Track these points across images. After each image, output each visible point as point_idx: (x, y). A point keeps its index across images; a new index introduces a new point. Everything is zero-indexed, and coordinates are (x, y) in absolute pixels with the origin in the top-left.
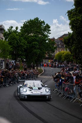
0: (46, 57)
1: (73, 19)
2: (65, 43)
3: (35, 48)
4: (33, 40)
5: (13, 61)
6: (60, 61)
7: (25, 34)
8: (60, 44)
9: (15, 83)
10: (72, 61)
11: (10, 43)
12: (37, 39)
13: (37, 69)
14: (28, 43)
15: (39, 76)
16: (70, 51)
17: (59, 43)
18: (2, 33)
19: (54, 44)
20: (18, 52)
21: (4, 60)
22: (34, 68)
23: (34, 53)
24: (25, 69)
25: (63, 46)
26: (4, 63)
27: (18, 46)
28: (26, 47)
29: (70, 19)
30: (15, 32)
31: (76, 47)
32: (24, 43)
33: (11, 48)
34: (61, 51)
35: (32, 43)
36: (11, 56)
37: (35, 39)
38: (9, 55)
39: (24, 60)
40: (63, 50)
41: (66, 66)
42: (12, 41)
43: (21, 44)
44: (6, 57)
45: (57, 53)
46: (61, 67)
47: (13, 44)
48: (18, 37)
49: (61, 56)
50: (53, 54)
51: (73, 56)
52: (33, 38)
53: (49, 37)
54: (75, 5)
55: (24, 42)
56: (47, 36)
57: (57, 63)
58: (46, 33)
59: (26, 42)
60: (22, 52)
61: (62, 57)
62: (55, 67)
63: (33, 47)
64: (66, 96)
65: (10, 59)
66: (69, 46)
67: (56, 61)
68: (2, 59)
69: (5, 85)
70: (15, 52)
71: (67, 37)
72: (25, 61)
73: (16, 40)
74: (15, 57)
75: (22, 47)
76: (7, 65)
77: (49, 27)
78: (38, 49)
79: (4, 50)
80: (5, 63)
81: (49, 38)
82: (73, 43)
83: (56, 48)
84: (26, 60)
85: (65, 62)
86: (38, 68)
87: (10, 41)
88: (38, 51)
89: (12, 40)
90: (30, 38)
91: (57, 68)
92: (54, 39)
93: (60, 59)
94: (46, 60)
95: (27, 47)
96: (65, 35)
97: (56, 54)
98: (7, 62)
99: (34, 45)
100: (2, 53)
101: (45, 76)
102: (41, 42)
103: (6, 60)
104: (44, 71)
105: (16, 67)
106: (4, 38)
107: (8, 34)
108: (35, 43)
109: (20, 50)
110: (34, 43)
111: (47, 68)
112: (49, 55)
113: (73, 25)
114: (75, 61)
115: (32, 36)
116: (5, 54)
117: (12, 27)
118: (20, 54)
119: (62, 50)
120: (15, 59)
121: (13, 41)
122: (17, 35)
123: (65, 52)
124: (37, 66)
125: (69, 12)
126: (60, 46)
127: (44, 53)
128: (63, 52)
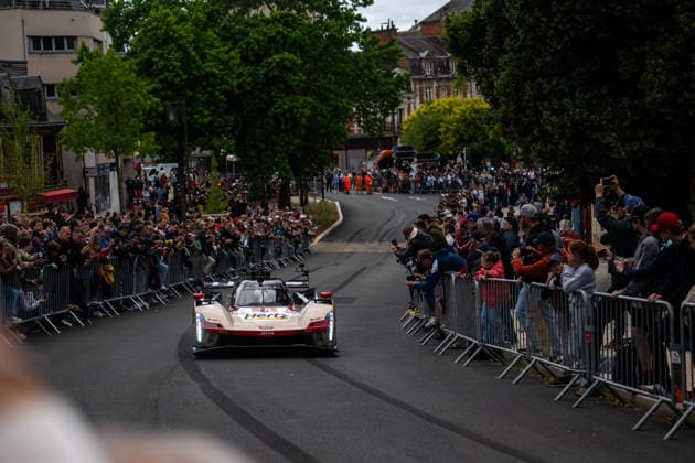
0: (350, 135)
2: (456, 47)
3: (288, 90)
4: (272, 40)
5: (166, 170)
6: (432, 156)
7: (226, 9)
8: (428, 58)
9: (181, 289)
10: (499, 152)
11: (146, 69)
12: (296, 34)
13: (304, 203)
14: (245, 59)
15: (315, 243)
17: (423, 55)
18: (97, 12)
19: (392, 59)
20: (191, 115)
21: (112, 165)
22: (284, 203)
23: (284, 115)
25: (446, 70)
26: (114, 179)
27: (193, 83)
28: (235, 83)
31: (519, 68)
32: (225, 63)
33: (155, 92)
34: (433, 96)
35: (270, 60)
36: (157, 139)
37: (285, 37)
38: (142, 131)
39: (230, 157)
40: (443, 94)
41: (467, 184)
42: (157, 51)
43: (210, 67)
44: (128, 148)
45: (412, 109)
46: (438, 188)
47: (165, 68)
48: (185, 32)
49: (438, 124)
50: (389, 119)
52: (272, 31)
53: (361, 24)
55: (226, 57)
56: (351, 18)
57: (414, 166)
59: (233, 58)
60: (213, 113)
61: (442, 130)
62: (404, 188)
64: (476, 347)
65: (148, 158)
66: (477, 62)
67: (406, 154)
68: (104, 159)
69: (129, 303)
70: (172, 118)
72: (231, 163)
73: (180, 47)
74: (175, 145)
75: (213, 86)
79: (111, 107)
80: (120, 180)
81: (364, 26)
83: (402, 84)
84: (238, 156)
85: (459, 159)
86: (311, 199)
87: (145, 56)
88: (303, 105)
89: (157, 47)
90: (253, 35)
91: (417, 193)
92: (392, 30)
93: (431, 144)
94: (355, 155)
95: (240, 86)
97: (406, 117)
99: (277, 72)
100: (103, 127)
101: (350, 241)
102: (321, 55)
103: (125, 161)
104: (341, 218)
106: (108, 39)
107: (128, 15)
108: (282, 60)
109: (207, 104)
110: (276, 57)
111: (356, 199)
112: (368, 126)
115: (267, 22)
116: (117, 131)
118: (203, 125)
119: (438, 96)
120: (177, 156)
121: (161, 56)
122: (182, 19)
124: (304, 190)
126: (428, 70)
127: (342, 115)
128: (444, 100)
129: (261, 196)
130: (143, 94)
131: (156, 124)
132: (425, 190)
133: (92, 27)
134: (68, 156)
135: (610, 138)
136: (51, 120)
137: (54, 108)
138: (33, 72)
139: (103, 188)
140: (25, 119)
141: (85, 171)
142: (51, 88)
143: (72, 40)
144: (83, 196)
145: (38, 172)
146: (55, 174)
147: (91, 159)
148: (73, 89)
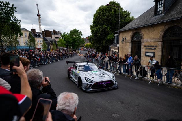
1: (92, 30)
2: (89, 40)
3: (76, 42)
5: (66, 48)
7: (71, 36)
10: (92, 48)
11: (65, 40)
12: (77, 38)
14: (73, 40)
15: (78, 54)
16: (91, 43)
18: (61, 35)
19: (84, 40)
22: (75, 51)
23: (75, 44)
24: (72, 52)
26: (62, 49)
27: (68, 42)
28: (72, 42)
29: (91, 29)
30: (67, 35)
31: (94, 42)
32: (71, 40)
45: (85, 44)
46: (87, 50)
48: (68, 37)
51: (93, 46)
54: (93, 23)
56: (81, 37)
58: (80, 36)
62: (85, 50)
63: (75, 42)
66: (91, 41)
67: (85, 48)
69: (63, 59)
70: (67, 44)
71: (90, 37)
73: (67, 39)
75: (70, 42)
76: (64, 50)
77: (82, 33)
78: (77, 42)
79: (62, 43)
82: (92, 40)
83: (85, 42)
84: (72, 47)
85: (89, 48)
88: (77, 44)
89: (65, 38)
92: (84, 38)
93: (87, 47)
94: (81, 47)
96: (89, 36)
98: (63, 48)
102: (78, 40)
105: (68, 51)
106: (62, 38)
107: (63, 36)
108: (76, 40)
111: (81, 51)
112: (82, 45)
113: (92, 32)
114: (93, 48)
115: (74, 37)
116: (62, 45)
117: (65, 33)
118: (69, 45)
120: (67, 47)
123: (89, 44)
124: (77, 50)
125: (90, 26)
126: (87, 41)
127: (80, 44)
128: (88, 44)
129: (74, 50)
130: (64, 42)
131: (65, 45)
132: (86, 50)
133: (60, 37)
134: (58, 47)
135: (100, 47)
136: (57, 44)
137: (57, 43)
138: (55, 40)
139: (61, 50)
140: (54, 44)
141: (60, 48)
142: (57, 41)
143: (59, 38)
144: (59, 50)
145: (56, 48)
146: (57, 48)
147: (60, 47)
148: (59, 41)
